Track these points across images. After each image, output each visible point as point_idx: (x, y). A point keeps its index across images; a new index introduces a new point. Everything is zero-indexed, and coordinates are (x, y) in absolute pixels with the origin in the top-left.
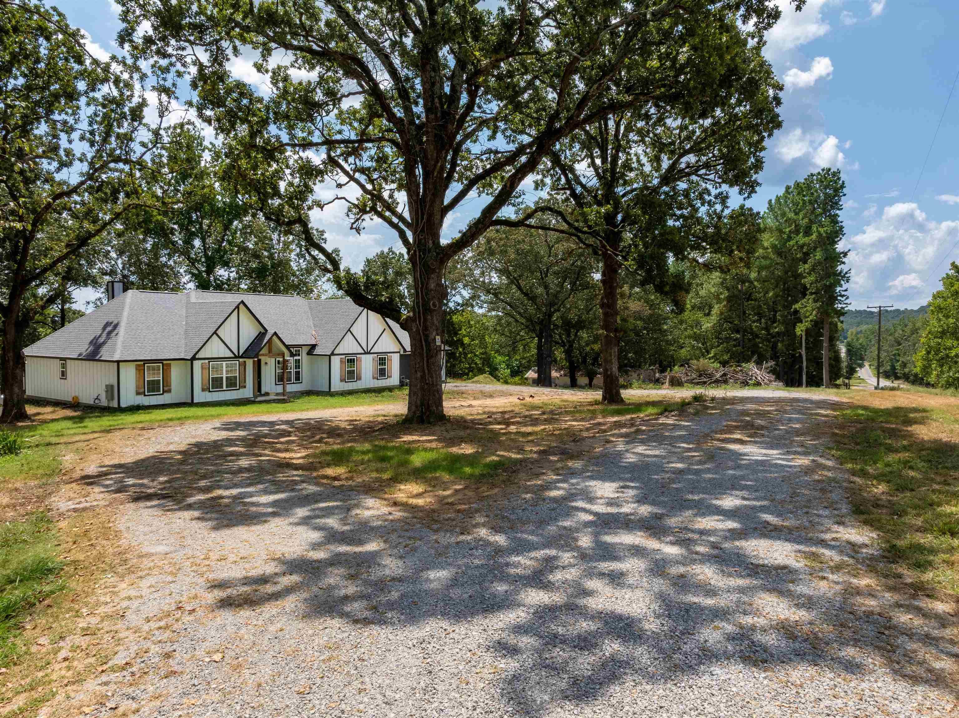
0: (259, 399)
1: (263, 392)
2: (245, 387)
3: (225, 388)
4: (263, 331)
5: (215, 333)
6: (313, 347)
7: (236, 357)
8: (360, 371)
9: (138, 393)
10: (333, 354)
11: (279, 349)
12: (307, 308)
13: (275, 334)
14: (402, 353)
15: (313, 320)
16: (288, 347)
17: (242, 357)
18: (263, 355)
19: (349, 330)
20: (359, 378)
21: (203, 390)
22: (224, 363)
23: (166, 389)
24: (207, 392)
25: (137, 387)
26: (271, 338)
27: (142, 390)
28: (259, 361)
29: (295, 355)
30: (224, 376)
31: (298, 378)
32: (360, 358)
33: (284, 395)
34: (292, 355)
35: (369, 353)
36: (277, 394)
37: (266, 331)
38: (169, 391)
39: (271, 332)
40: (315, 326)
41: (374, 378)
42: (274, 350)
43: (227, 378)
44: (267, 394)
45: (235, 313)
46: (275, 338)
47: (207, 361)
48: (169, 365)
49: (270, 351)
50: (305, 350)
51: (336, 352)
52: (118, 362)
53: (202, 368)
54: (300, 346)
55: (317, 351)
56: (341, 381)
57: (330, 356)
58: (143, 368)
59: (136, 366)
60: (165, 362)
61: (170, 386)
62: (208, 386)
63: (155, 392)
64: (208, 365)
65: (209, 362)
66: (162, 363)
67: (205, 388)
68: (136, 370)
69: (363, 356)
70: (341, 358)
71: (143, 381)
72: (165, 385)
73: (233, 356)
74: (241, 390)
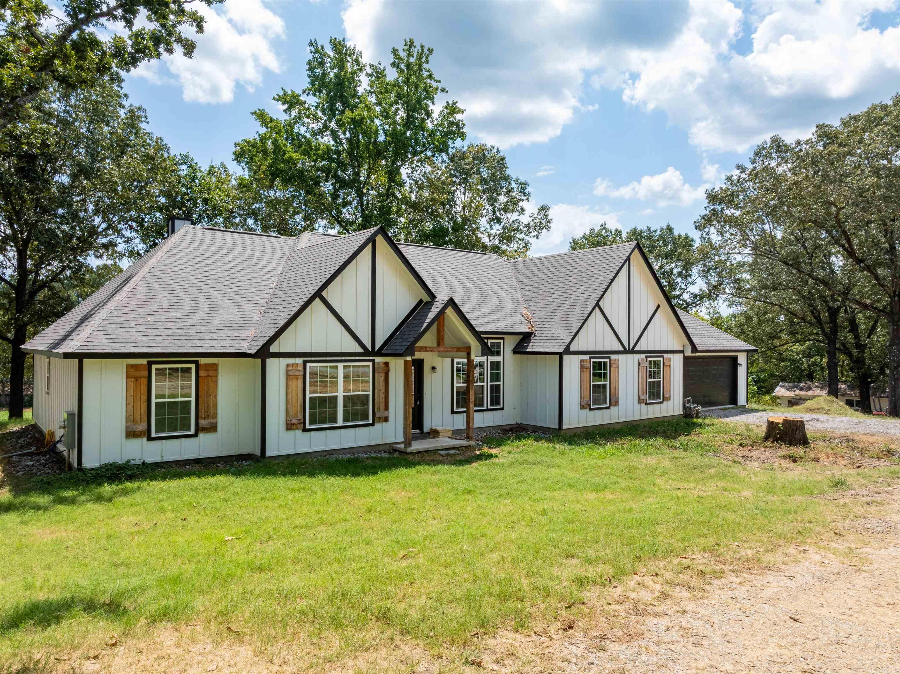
0: (417, 446)
1: (426, 429)
2: (386, 419)
3: (340, 422)
4: (426, 298)
5: (318, 294)
6: (526, 337)
7: (366, 352)
8: (616, 389)
9: (131, 434)
10: (568, 351)
11: (461, 339)
12: (509, 272)
13: (451, 302)
14: (688, 353)
15: (522, 290)
16: (477, 334)
17: (380, 353)
18: (425, 349)
19: (597, 305)
20: (615, 402)
21: (290, 427)
22: (340, 365)
23: (203, 423)
24: (299, 433)
25: (130, 419)
26: (442, 312)
27: (141, 426)
28: (419, 364)
29: (492, 354)
30: (340, 394)
31: (495, 400)
32: (617, 361)
33: (468, 438)
34: (487, 351)
35: (631, 351)
36: (456, 433)
37: (433, 296)
38: (213, 428)
39: (442, 299)
40: (526, 300)
41: (640, 401)
42: (448, 340)
43: (346, 399)
44: (434, 433)
45: (367, 252)
46: (450, 312)
47: (299, 361)
48: (215, 367)
49: (440, 340)
50: (509, 344)
51: (573, 348)
52: (80, 357)
53: (288, 376)
54: (501, 334)
55: (534, 345)
56: (582, 407)
57: (561, 355)
58: (145, 373)
59: (129, 367)
60: (202, 361)
61: (215, 416)
62: (301, 417)
63: (175, 430)
64: (301, 368)
65: (305, 362)
66: (196, 363)
67: (295, 421)
68: (127, 377)
69: (622, 358)
70: (582, 361)
71: (144, 406)
72: (202, 414)
73: (360, 350)
74: (378, 426)
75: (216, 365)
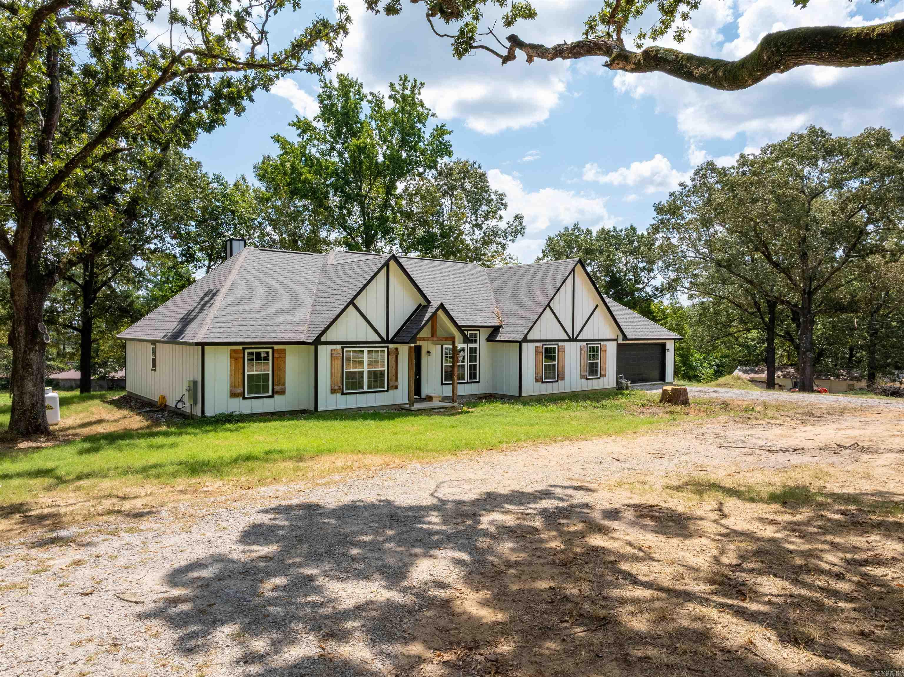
0: (417, 406)
1: (423, 396)
2: (396, 387)
3: (366, 389)
4: (424, 303)
5: (352, 302)
6: (496, 329)
7: (383, 341)
8: (563, 367)
9: (233, 395)
10: (525, 340)
11: (447, 331)
12: (486, 279)
13: (442, 306)
14: (621, 341)
15: (495, 293)
16: (459, 328)
17: (392, 342)
18: (423, 339)
19: (548, 305)
20: (561, 378)
21: (333, 391)
22: (366, 350)
23: (277, 388)
24: (339, 395)
25: (232, 385)
26: (435, 313)
27: (240, 390)
28: (418, 349)
29: (470, 341)
30: (366, 370)
31: (473, 375)
32: (564, 348)
33: (454, 401)
34: (466, 340)
35: (575, 340)
36: (444, 399)
37: (429, 302)
38: (282, 392)
39: (435, 303)
40: (497, 301)
41: (582, 377)
42: (440, 333)
43: (369, 373)
44: (429, 398)
45: (383, 273)
46: (440, 313)
47: (339, 347)
48: (284, 351)
49: (434, 333)
50: (484, 335)
51: (529, 337)
52: (202, 345)
53: (332, 357)
54: (478, 328)
55: (501, 336)
56: (537, 380)
57: (520, 343)
58: (242, 355)
59: (233, 352)
60: (276, 347)
61: (284, 384)
62: (340, 385)
63: (260, 393)
64: (340, 352)
65: (343, 348)
66: (272, 348)
67: (336, 387)
68: (231, 358)
69: (567, 344)
70: (537, 347)
71: (241, 376)
72: (276, 382)
73: (379, 339)
74: (391, 392)
75: (285, 350)
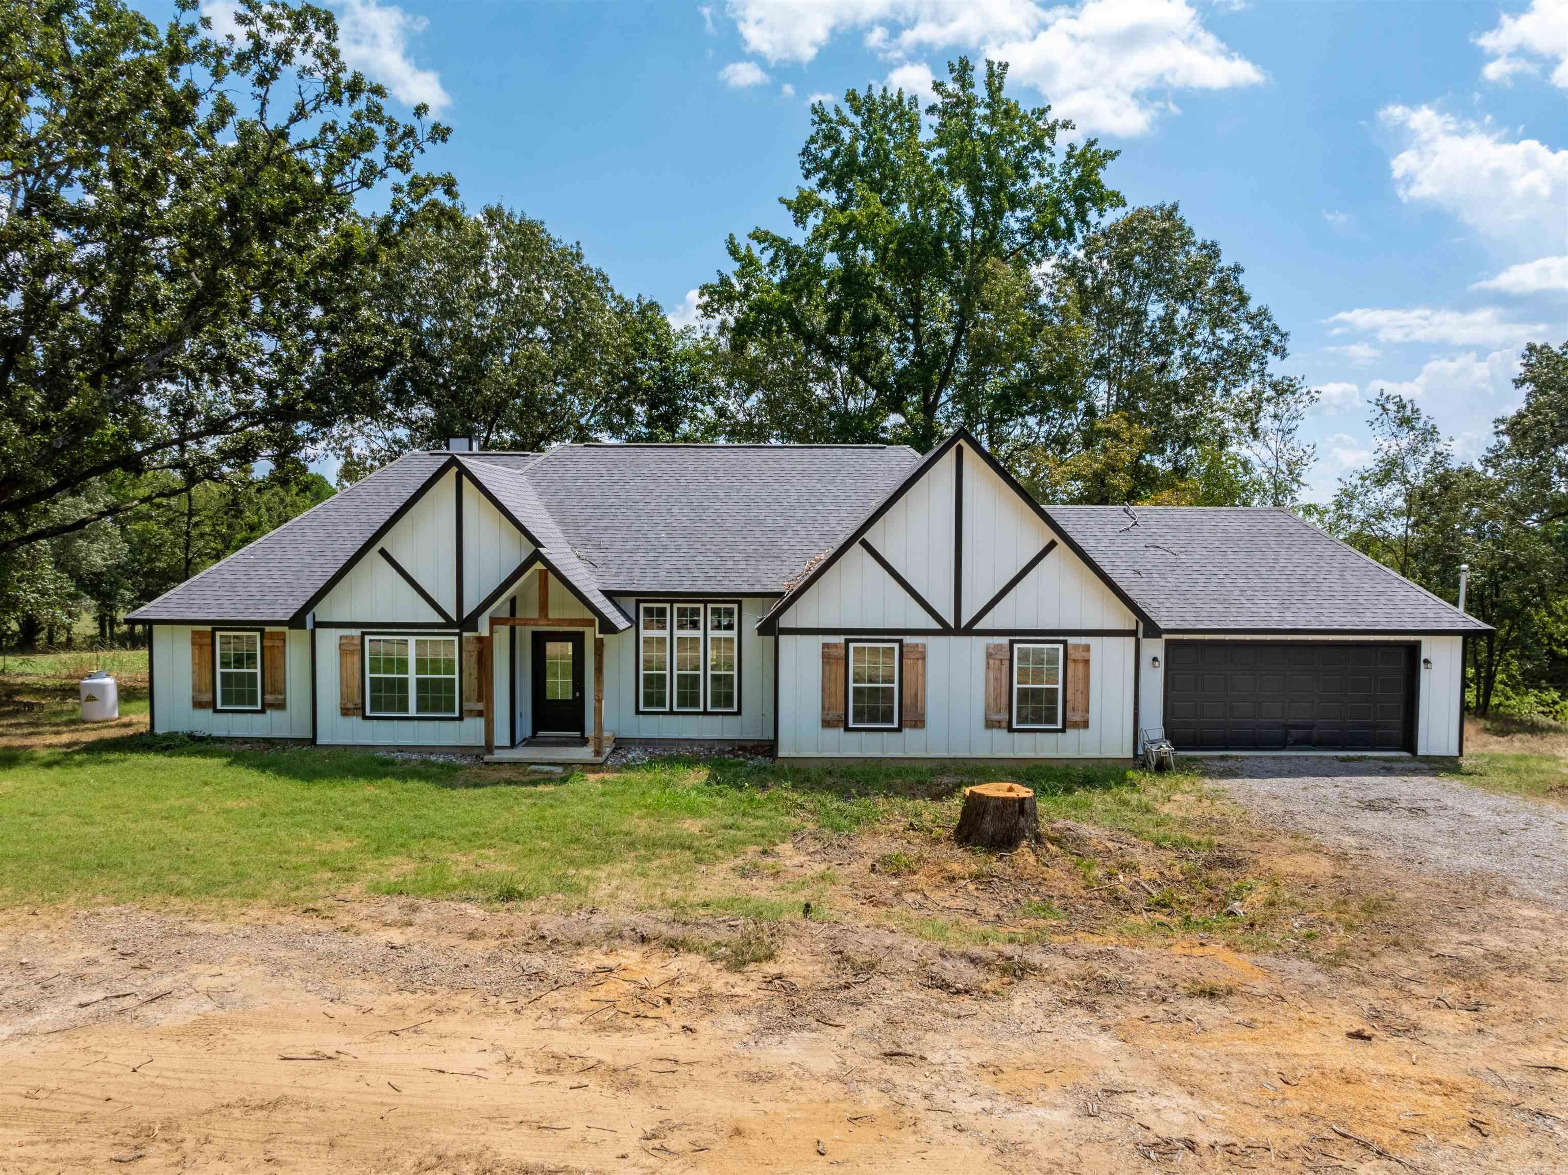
1: (590, 733)
3: (412, 711)
5: (373, 543)
7: (449, 623)
9: (198, 704)
14: (1142, 636)
17: (470, 623)
21: (345, 712)
22: (412, 640)
23: (269, 698)
24: (356, 721)
25: (197, 689)
27: (207, 697)
29: (713, 625)
30: (412, 676)
31: (724, 698)
32: (921, 648)
38: (281, 705)
41: (991, 725)
43: (421, 683)
47: (355, 632)
48: (282, 637)
49: (542, 610)
50: (752, 612)
52: (150, 623)
53: (344, 651)
56: (827, 725)
58: (209, 641)
59: (195, 633)
60: (268, 629)
61: (283, 691)
62: (359, 701)
63: (244, 704)
64: (357, 641)
65: (362, 635)
66: (261, 631)
67: (350, 705)
68: (193, 644)
70: (825, 646)
71: (208, 677)
72: (268, 687)
73: (441, 620)
74: (468, 721)
75: (282, 634)
